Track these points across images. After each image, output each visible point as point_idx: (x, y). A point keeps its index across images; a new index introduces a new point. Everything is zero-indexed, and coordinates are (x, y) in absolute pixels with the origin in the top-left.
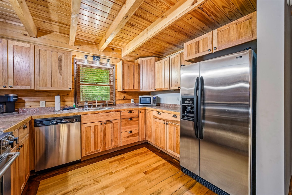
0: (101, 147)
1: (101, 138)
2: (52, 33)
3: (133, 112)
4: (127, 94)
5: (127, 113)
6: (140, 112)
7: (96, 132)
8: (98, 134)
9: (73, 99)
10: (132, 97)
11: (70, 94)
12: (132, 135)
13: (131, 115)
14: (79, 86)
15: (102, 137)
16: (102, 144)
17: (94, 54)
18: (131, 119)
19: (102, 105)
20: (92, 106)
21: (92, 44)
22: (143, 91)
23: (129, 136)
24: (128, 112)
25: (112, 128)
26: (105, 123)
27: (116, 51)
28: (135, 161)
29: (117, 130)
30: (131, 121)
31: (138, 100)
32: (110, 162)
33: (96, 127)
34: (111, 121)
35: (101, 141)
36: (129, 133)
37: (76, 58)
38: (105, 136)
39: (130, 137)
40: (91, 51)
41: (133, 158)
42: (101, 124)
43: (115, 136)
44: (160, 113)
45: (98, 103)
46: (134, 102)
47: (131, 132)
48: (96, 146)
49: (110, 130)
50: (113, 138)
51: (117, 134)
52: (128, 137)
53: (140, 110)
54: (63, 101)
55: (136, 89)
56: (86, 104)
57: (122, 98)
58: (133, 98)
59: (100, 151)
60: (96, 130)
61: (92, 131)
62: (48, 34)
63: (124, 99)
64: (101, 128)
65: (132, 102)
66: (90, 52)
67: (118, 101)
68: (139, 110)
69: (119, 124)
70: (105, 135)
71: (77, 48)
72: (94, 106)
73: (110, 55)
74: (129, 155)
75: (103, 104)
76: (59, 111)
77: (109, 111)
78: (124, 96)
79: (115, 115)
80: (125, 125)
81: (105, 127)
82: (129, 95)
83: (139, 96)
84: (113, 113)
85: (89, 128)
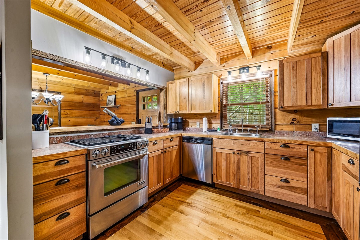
0: (234, 183)
1: (234, 171)
2: (203, 62)
3: (291, 146)
4: (302, 115)
5: (277, 147)
6: (312, 150)
7: (228, 161)
8: (230, 164)
9: (219, 121)
10: (314, 120)
11: (217, 116)
12: (289, 187)
13: (286, 152)
14: (226, 107)
15: (235, 169)
16: (234, 178)
17: (241, 66)
18: (287, 159)
19: (250, 130)
20: (237, 130)
21: (239, 55)
22: (334, 106)
23: (282, 186)
24: (280, 144)
25: (248, 162)
26: (238, 153)
27: (276, 48)
28: (270, 229)
29: (258, 168)
30: (287, 162)
31: (325, 126)
32: (236, 205)
33: (228, 155)
34: (247, 153)
35: (233, 173)
36: (281, 181)
37: (222, 77)
38: (239, 170)
39: (284, 189)
40: (237, 63)
41: (272, 223)
42: (234, 153)
43: (255, 176)
44: (353, 161)
45: (244, 127)
47: (286, 181)
48: (228, 178)
49: (247, 164)
50: (250, 177)
51: (258, 174)
52: (279, 187)
53: (312, 146)
54: (210, 123)
56: (230, 127)
57: (288, 122)
58: (316, 122)
59: (232, 186)
60: (228, 158)
61: (223, 159)
62: (201, 63)
63: (292, 123)
64: (233, 158)
65: (313, 130)
66: (236, 66)
67: (281, 126)
68: (308, 146)
69: (261, 160)
70: (238, 168)
71: (223, 67)
72: (240, 130)
73: (264, 58)
74: (270, 215)
76: (206, 132)
77: (245, 139)
78: (294, 118)
79: (254, 146)
80: (273, 165)
81: (239, 159)
82: (307, 117)
83: (328, 119)
84: (251, 142)
85: (221, 154)
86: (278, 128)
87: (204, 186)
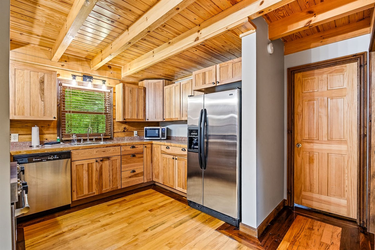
0: (97, 190)
1: (96, 178)
2: (28, 46)
3: (136, 147)
4: (129, 125)
5: (129, 148)
6: (146, 147)
7: (90, 171)
8: (92, 174)
9: (56, 131)
10: (135, 129)
11: (52, 124)
12: (135, 174)
13: (134, 151)
14: (64, 114)
15: (97, 177)
16: (97, 186)
17: (84, 73)
18: (134, 156)
19: (96, 139)
20: (82, 140)
22: (149, 121)
23: (132, 176)
24: (130, 146)
25: (109, 166)
26: (101, 161)
27: (115, 69)
29: (117, 168)
30: (134, 158)
31: (143, 132)
33: (90, 165)
34: (108, 158)
35: (96, 181)
36: (131, 172)
37: (60, 77)
38: (101, 176)
39: (133, 177)
40: (81, 70)
41: (137, 200)
42: (97, 161)
43: (114, 176)
44: (169, 147)
45: (89, 136)
46: (138, 135)
47: (134, 171)
48: (91, 188)
49: (108, 168)
50: (111, 178)
51: (116, 174)
52: (130, 177)
53: (145, 144)
54: (42, 133)
55: (140, 118)
56: (74, 137)
57: (121, 130)
58: (136, 130)
59: (96, 194)
60: (90, 168)
61: (85, 170)
62: (22, 46)
63: (124, 131)
64: (95, 166)
65: (135, 135)
66: (78, 71)
67: (117, 134)
68: (144, 144)
69: (118, 161)
70: (101, 174)
71: (62, 66)
72: (85, 140)
73: (106, 75)
75: (96, 137)
77: (107, 146)
78: (125, 128)
79: (113, 151)
80: (127, 162)
81: (102, 165)
82: (132, 126)
83: (145, 128)
84: (111, 148)
85: (81, 166)
86: (116, 135)
87: (58, 213)
